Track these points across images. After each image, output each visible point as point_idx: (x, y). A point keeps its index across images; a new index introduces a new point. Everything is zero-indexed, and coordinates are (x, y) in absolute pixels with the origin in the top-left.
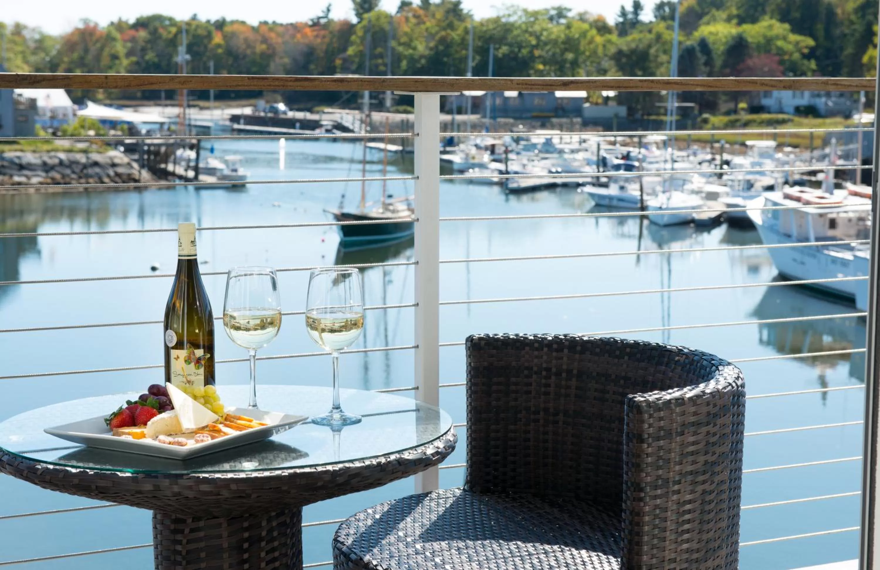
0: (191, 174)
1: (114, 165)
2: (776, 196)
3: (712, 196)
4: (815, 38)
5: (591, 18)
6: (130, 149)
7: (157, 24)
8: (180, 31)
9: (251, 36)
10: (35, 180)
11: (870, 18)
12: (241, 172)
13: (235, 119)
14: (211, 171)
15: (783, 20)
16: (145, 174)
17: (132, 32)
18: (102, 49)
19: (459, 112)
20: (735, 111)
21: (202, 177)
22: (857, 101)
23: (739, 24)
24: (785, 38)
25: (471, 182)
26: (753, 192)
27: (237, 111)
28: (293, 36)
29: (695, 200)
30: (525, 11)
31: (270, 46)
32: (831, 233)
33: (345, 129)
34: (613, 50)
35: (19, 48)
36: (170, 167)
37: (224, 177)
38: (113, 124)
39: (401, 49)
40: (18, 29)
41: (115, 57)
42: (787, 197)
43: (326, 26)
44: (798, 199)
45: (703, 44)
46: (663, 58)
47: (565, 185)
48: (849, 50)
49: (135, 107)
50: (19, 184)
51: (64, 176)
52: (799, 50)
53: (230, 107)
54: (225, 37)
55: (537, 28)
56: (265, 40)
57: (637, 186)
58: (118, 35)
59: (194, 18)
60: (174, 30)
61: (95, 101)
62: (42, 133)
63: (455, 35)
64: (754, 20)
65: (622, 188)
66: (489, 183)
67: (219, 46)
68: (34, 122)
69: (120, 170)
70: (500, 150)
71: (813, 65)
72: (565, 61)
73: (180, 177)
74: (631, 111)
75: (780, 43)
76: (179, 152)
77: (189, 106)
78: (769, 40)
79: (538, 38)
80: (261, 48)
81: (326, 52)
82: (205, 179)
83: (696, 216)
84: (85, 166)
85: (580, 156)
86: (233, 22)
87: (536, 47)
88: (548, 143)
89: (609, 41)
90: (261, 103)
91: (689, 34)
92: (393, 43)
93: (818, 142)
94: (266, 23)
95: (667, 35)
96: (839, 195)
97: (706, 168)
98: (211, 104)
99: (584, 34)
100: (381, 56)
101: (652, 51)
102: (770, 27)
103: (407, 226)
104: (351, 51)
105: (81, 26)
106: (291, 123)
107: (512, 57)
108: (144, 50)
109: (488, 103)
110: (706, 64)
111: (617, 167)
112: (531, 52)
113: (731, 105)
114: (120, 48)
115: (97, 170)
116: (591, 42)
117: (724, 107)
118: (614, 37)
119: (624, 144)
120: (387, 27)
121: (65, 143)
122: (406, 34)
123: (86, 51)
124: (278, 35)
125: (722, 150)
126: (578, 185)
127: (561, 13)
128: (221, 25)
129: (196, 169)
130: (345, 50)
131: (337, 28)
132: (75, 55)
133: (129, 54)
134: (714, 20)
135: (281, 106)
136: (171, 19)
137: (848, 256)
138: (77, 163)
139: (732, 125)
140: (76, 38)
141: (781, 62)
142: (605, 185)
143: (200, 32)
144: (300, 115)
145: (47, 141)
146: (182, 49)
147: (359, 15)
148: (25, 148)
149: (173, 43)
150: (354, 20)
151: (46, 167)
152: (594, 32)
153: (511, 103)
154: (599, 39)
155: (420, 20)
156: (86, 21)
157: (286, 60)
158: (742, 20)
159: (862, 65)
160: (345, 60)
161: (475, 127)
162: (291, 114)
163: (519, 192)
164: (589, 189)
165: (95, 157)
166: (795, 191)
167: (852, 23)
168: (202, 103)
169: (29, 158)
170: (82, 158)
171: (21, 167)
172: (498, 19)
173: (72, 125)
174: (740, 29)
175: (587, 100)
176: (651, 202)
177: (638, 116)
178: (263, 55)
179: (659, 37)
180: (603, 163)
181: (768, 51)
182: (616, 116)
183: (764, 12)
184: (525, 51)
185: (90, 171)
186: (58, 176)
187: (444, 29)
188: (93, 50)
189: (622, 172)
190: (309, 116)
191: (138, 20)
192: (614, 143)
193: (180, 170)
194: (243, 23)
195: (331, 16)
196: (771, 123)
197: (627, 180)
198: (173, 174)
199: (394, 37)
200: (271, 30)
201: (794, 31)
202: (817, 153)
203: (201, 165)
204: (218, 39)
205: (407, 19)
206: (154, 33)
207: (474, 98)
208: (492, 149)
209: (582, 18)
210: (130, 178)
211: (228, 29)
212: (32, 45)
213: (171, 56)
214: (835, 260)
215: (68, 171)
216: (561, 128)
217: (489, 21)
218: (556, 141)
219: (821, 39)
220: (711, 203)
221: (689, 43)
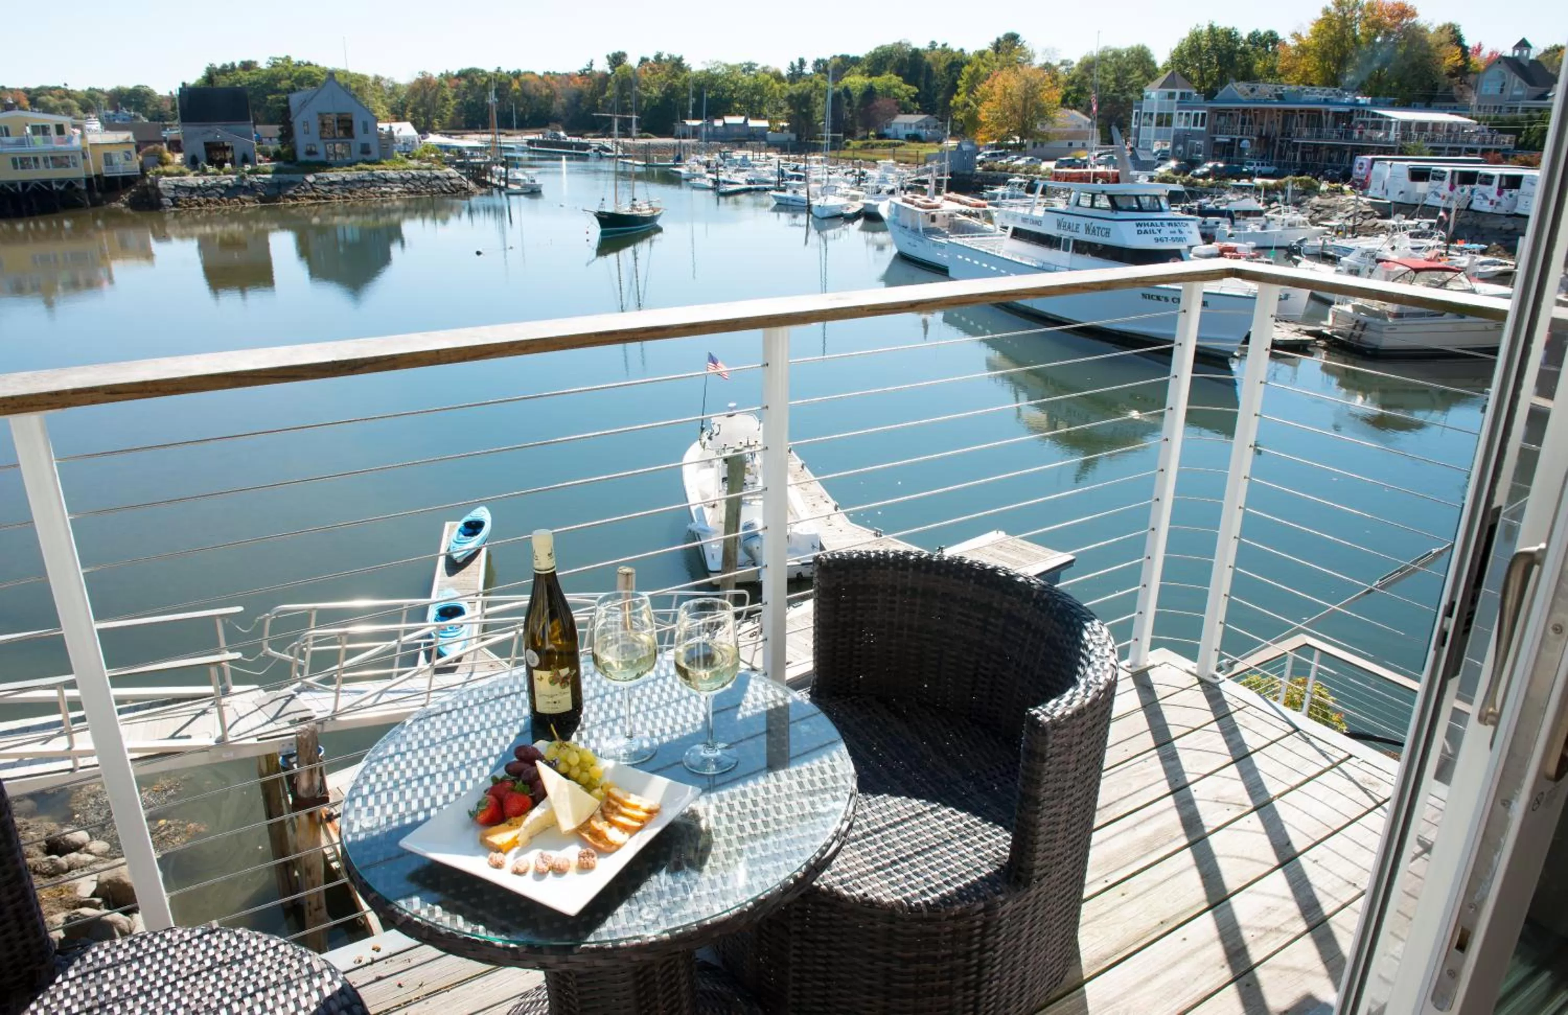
0: (503, 183)
1: (450, 178)
2: (897, 200)
3: (854, 198)
4: (918, 87)
5: (771, 70)
6: (460, 166)
7: (473, 75)
8: (490, 80)
9: (538, 82)
10: (396, 190)
11: (955, 74)
12: (538, 182)
13: (530, 142)
14: (517, 182)
15: (898, 75)
16: (472, 185)
17: (456, 81)
18: (436, 93)
19: (684, 137)
20: (867, 137)
21: (510, 186)
22: (945, 132)
23: (870, 76)
24: (899, 87)
25: (694, 187)
26: (880, 196)
27: (532, 137)
28: (568, 83)
29: (843, 201)
30: (726, 65)
31: (552, 90)
32: (932, 225)
33: (607, 150)
34: (786, 94)
35: (378, 94)
36: (488, 179)
37: (525, 187)
38: (447, 148)
39: (642, 93)
40: (378, 80)
41: (445, 99)
42: (905, 201)
43: (589, 76)
44: (912, 203)
45: (846, 90)
46: (820, 100)
47: (757, 190)
48: (941, 97)
49: (462, 135)
50: (386, 192)
51: (416, 186)
52: (909, 96)
53: (526, 134)
54: (520, 84)
55: (734, 78)
56: (548, 86)
57: (805, 191)
58: (447, 84)
59: (499, 70)
60: (485, 79)
61: (433, 132)
62: (399, 156)
63: (678, 83)
64: (879, 74)
65: (795, 192)
66: (707, 189)
67: (517, 90)
68: (393, 148)
69: (454, 182)
70: (713, 164)
71: (917, 106)
72: (754, 101)
73: (496, 186)
74: (799, 137)
75: (896, 90)
76: (494, 168)
77: (500, 134)
78: (889, 88)
79: (735, 84)
80: (545, 91)
81: (591, 94)
82: (514, 187)
83: (845, 212)
84: (430, 180)
85: (767, 168)
86: (525, 73)
87: (734, 91)
88: (745, 158)
89: (784, 87)
90: (549, 132)
91: (836, 83)
92: (637, 88)
93: (921, 160)
94: (548, 73)
95: (823, 84)
96: (938, 200)
97: (851, 178)
98: (515, 132)
99: (767, 82)
100: (629, 97)
101: (813, 95)
102: (890, 79)
103: (652, 219)
104: (608, 94)
105: (420, 77)
106: (569, 146)
107: (718, 99)
108: (465, 93)
109: (704, 130)
110: (848, 104)
111: (792, 177)
112: (731, 95)
113: (865, 133)
114: (449, 93)
115: (438, 182)
116: (772, 88)
117: (860, 134)
118: (787, 85)
119: (795, 161)
120: (632, 77)
121: (414, 163)
122: (645, 82)
123: (425, 94)
124: (557, 82)
125: (860, 164)
126: (766, 190)
127: (750, 67)
128: (517, 75)
129: (506, 180)
130: (604, 93)
131: (597, 77)
132: (418, 98)
133: (455, 97)
134: (852, 73)
135: (562, 134)
136: (482, 71)
137: (944, 241)
138: (424, 177)
139: (865, 147)
140: (418, 86)
141: (897, 104)
142: (784, 190)
143: (503, 80)
144: (575, 140)
145: (402, 162)
146: (492, 94)
147: (612, 68)
148: (388, 167)
149: (485, 88)
150: (609, 72)
151: (404, 181)
152: (773, 81)
153: (719, 131)
154: (777, 86)
155: (655, 72)
156: (423, 73)
157: (563, 100)
158: (871, 74)
159: (950, 108)
160: (604, 101)
161: (696, 150)
162: (569, 139)
163: (727, 194)
164: (773, 193)
165: (437, 173)
166: (909, 195)
167: (943, 77)
168: (507, 132)
169: (391, 174)
170: (427, 174)
171: (386, 181)
172: (708, 71)
173: (419, 150)
174: (870, 80)
175: (769, 129)
176: (815, 203)
177: (804, 140)
178: (547, 96)
179: (817, 85)
180: (781, 173)
181: (888, 96)
182: (789, 140)
183: (885, 69)
184: (727, 94)
185: (433, 183)
186: (412, 187)
187: (671, 78)
188: (430, 93)
189: (794, 182)
190: (581, 140)
191: (459, 72)
192: (788, 160)
193: (495, 181)
194: (533, 73)
195: (594, 68)
196: (890, 146)
197: (798, 186)
198: (491, 184)
199: (637, 84)
200: (552, 78)
201: (905, 82)
202: (921, 168)
203: (510, 177)
204: (516, 85)
205: (646, 72)
206: (472, 81)
207: (694, 127)
208: (708, 165)
209: (765, 70)
210: (462, 188)
211: (522, 78)
212: (388, 91)
213: (484, 99)
214: (935, 244)
215: (418, 183)
216: (753, 149)
217: (701, 72)
218: (750, 158)
219: (923, 88)
220: (854, 203)
221: (837, 89)
